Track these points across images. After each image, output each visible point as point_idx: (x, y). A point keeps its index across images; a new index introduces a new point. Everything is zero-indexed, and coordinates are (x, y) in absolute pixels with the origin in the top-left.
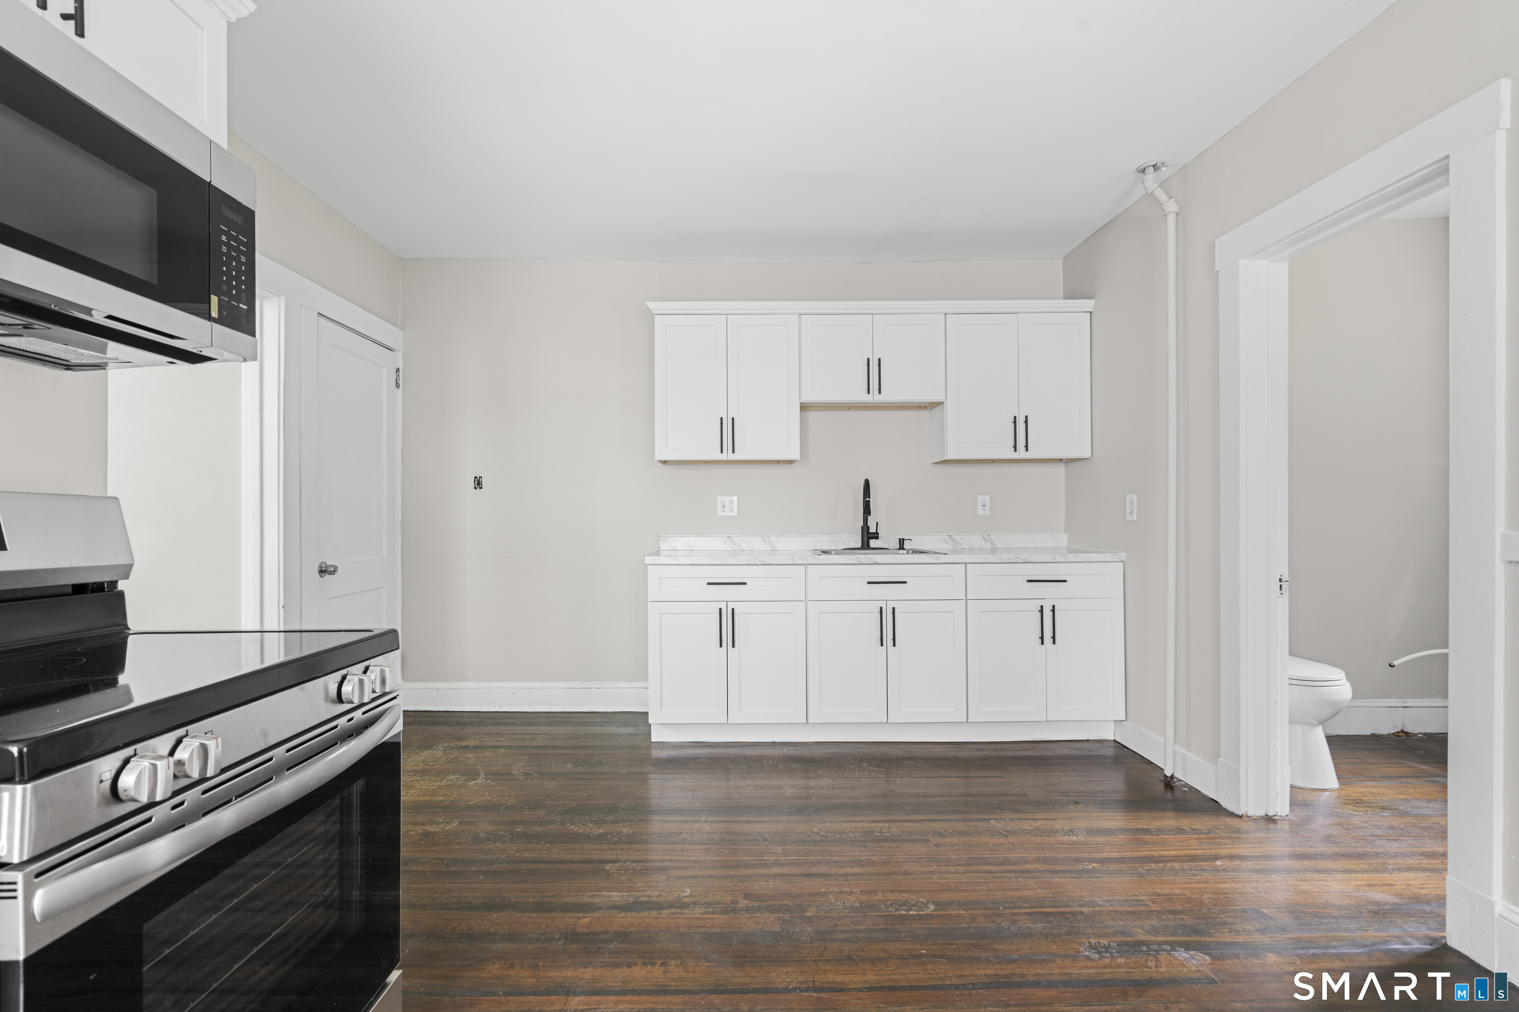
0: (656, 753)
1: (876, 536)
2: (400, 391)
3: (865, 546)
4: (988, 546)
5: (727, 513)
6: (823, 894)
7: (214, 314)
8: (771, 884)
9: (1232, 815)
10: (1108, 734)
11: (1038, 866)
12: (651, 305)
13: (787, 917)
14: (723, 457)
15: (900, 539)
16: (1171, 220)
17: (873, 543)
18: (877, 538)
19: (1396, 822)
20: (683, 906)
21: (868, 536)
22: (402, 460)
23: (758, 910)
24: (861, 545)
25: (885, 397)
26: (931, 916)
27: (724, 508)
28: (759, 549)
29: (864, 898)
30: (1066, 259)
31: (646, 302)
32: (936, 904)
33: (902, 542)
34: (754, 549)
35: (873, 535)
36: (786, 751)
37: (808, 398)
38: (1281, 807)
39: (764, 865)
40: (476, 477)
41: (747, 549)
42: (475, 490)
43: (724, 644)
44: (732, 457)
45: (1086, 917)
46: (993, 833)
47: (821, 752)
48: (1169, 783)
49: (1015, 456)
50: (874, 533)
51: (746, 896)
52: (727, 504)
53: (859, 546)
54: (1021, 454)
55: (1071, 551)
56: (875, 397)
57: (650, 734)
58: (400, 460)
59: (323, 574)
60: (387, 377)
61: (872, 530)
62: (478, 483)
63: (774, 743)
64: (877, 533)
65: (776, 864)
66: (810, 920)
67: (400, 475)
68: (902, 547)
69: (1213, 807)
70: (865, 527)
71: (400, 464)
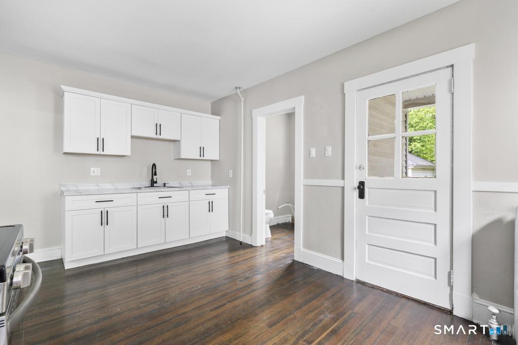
1: (156, 182)
3: (152, 186)
4: (190, 185)
5: (95, 174)
6: (168, 294)
8: (149, 297)
9: (255, 247)
10: (224, 235)
11: (221, 269)
12: (63, 87)
13: (159, 303)
14: (98, 153)
16: (242, 102)
17: (155, 185)
19: (282, 241)
20: (120, 314)
21: (153, 183)
23: (148, 305)
25: (162, 137)
26: (201, 288)
27: (94, 172)
29: (180, 290)
30: (212, 103)
31: (61, 86)
32: (200, 285)
33: (165, 184)
36: (129, 259)
37: (134, 134)
38: (264, 243)
39: (143, 293)
43: (103, 224)
44: (102, 153)
45: (236, 276)
46: (207, 264)
47: (143, 257)
48: (241, 243)
49: (200, 158)
51: (142, 303)
52: (96, 171)
53: (150, 186)
54: (202, 158)
55: (213, 186)
56: (158, 136)
61: (155, 180)
63: (123, 258)
65: (147, 291)
66: (167, 301)
68: (165, 186)
69: (251, 246)
70: (152, 180)
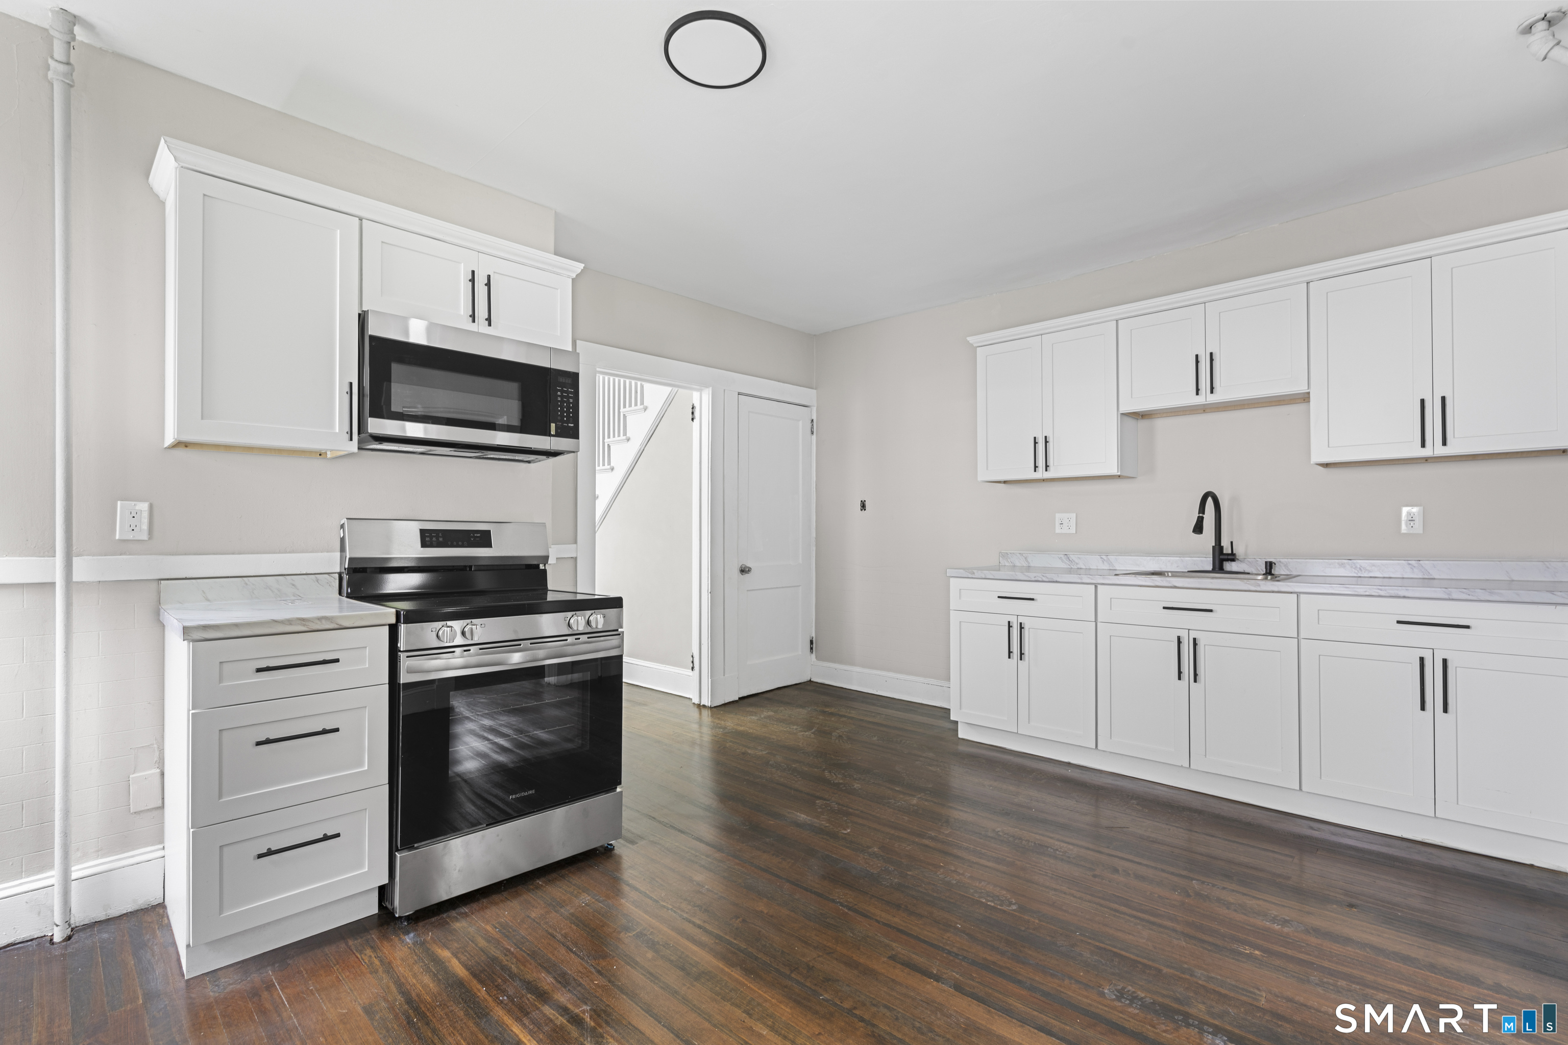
0: (962, 748)
1: (1232, 557)
2: (814, 437)
3: (1218, 569)
5: (1065, 530)
7: (553, 432)
12: (971, 339)
14: (1039, 475)
15: (1266, 562)
17: (1228, 566)
18: (1233, 560)
21: (1222, 558)
22: (816, 489)
23: (879, 857)
24: (1212, 568)
25: (1219, 396)
27: (1061, 525)
28: (1096, 568)
31: (967, 338)
33: (1270, 566)
34: (1091, 568)
35: (1226, 557)
36: (1070, 772)
40: (862, 501)
41: (1084, 567)
42: (861, 511)
43: (1013, 656)
44: (1047, 475)
49: (1424, 452)
50: (1228, 554)
52: (1065, 521)
53: (1210, 568)
54: (1434, 449)
56: (1207, 398)
57: (957, 731)
58: (814, 489)
59: (743, 573)
60: (802, 427)
61: (1227, 550)
62: (863, 506)
64: (1233, 554)
67: (815, 501)
68: (1269, 572)
70: (1217, 548)
71: (815, 492)
